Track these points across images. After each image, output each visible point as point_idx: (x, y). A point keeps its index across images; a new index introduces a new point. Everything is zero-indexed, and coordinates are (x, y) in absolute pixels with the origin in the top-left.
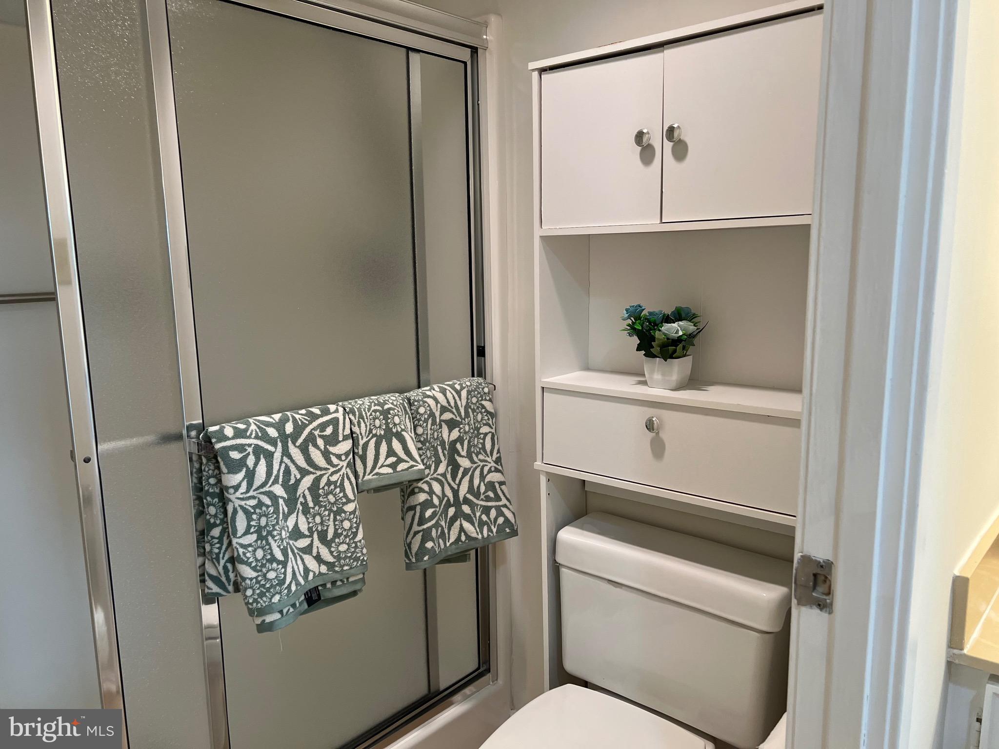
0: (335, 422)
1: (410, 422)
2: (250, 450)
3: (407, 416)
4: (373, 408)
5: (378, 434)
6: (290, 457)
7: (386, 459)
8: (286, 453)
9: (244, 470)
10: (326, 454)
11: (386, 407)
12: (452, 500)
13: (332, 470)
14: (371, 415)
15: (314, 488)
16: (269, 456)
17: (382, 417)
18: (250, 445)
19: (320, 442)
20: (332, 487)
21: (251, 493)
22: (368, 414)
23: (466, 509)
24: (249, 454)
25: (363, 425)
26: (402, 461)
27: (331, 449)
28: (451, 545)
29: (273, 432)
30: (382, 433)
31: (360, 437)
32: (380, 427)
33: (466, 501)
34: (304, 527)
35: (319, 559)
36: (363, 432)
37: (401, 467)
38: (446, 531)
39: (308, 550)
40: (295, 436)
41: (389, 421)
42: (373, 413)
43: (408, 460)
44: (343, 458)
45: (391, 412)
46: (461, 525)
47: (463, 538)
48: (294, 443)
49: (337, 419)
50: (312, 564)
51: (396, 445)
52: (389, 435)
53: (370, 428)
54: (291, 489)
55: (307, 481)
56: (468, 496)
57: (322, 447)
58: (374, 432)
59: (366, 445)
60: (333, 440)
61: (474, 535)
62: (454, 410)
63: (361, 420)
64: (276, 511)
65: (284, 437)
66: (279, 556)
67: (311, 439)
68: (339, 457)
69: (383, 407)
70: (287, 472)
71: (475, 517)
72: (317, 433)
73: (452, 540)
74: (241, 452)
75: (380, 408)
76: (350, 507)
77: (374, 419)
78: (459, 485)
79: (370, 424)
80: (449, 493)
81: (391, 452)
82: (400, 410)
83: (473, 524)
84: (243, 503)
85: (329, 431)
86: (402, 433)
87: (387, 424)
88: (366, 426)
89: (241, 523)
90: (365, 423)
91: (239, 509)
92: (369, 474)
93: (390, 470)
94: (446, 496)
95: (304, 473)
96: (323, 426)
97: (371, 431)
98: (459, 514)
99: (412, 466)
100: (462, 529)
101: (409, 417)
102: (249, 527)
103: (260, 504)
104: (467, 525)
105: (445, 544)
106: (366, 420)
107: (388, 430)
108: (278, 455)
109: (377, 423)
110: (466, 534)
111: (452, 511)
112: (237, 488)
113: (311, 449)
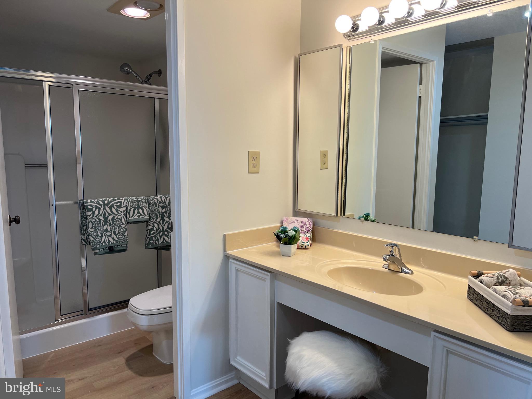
0: (121, 202)
1: (147, 205)
2: (94, 206)
3: (146, 203)
4: (134, 199)
5: (135, 207)
6: (106, 210)
7: (137, 214)
8: (104, 208)
9: (92, 211)
10: (117, 211)
11: (139, 200)
12: (162, 230)
13: (118, 215)
14: (133, 201)
15: (113, 219)
16: (99, 209)
17: (137, 202)
18: (94, 205)
19: (115, 207)
20: (118, 219)
21: (93, 218)
22: (132, 201)
23: (166, 233)
24: (93, 207)
25: (130, 204)
26: (141, 215)
27: (119, 209)
28: (160, 243)
29: (101, 203)
30: (136, 207)
31: (128, 207)
32: (136, 205)
33: (166, 231)
34: (109, 229)
35: (113, 238)
36: (130, 206)
37: (141, 217)
38: (159, 239)
39: (110, 236)
40: (108, 205)
41: (139, 204)
42: (134, 201)
43: (144, 215)
44: (122, 212)
45: (140, 201)
46: (164, 237)
47: (164, 241)
48: (107, 206)
49: (122, 201)
50: (111, 240)
51: (140, 211)
52: (138, 207)
53: (132, 205)
54: (106, 219)
55: (111, 217)
56: (167, 229)
57: (116, 208)
58: (134, 206)
59: (130, 210)
60: (120, 207)
61: (168, 241)
62: (164, 203)
63: (129, 203)
64: (100, 223)
65: (104, 204)
66: (100, 235)
67: (113, 206)
68: (121, 212)
69: (138, 200)
70: (105, 214)
71: (169, 235)
72: (114, 204)
73: (161, 242)
74: (91, 207)
75: (137, 200)
76: (123, 226)
77: (134, 203)
78: (164, 226)
79: (132, 204)
80: (161, 228)
81: (138, 212)
82: (143, 201)
83: (168, 238)
84: (91, 220)
85: (119, 204)
86: (143, 207)
87: (138, 204)
88: (131, 204)
89: (90, 225)
90: (130, 203)
91: (90, 221)
92: (131, 218)
93: (138, 217)
94: (160, 229)
95: (110, 215)
96: (117, 203)
97: (132, 206)
98: (164, 234)
99: (144, 217)
100: (164, 239)
101: (147, 204)
102: (92, 226)
103: (96, 221)
104: (166, 238)
105: (159, 243)
106: (131, 203)
107: (138, 206)
108: (102, 209)
109: (135, 204)
110: (165, 240)
111: (161, 233)
112: (90, 216)
113: (112, 208)
